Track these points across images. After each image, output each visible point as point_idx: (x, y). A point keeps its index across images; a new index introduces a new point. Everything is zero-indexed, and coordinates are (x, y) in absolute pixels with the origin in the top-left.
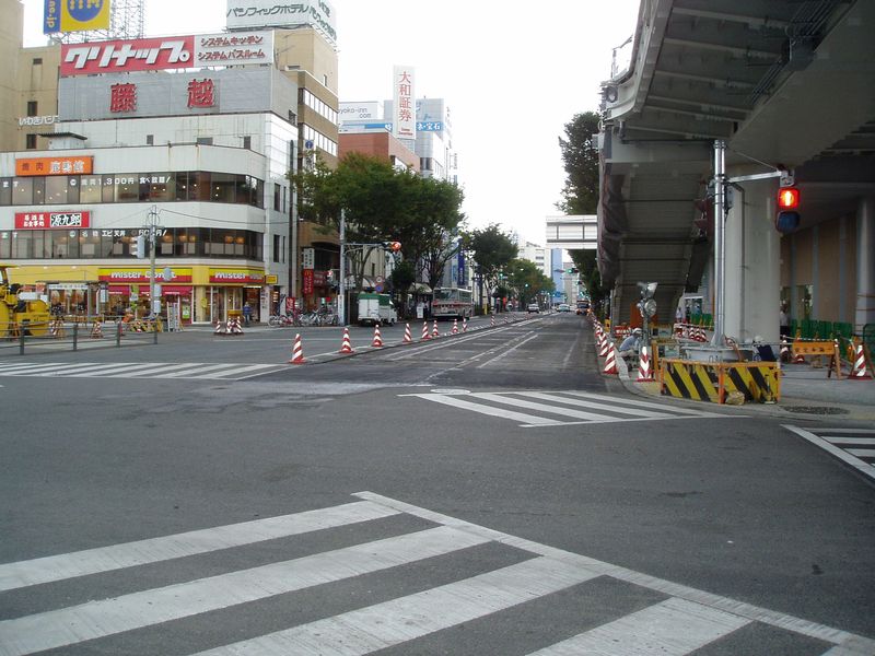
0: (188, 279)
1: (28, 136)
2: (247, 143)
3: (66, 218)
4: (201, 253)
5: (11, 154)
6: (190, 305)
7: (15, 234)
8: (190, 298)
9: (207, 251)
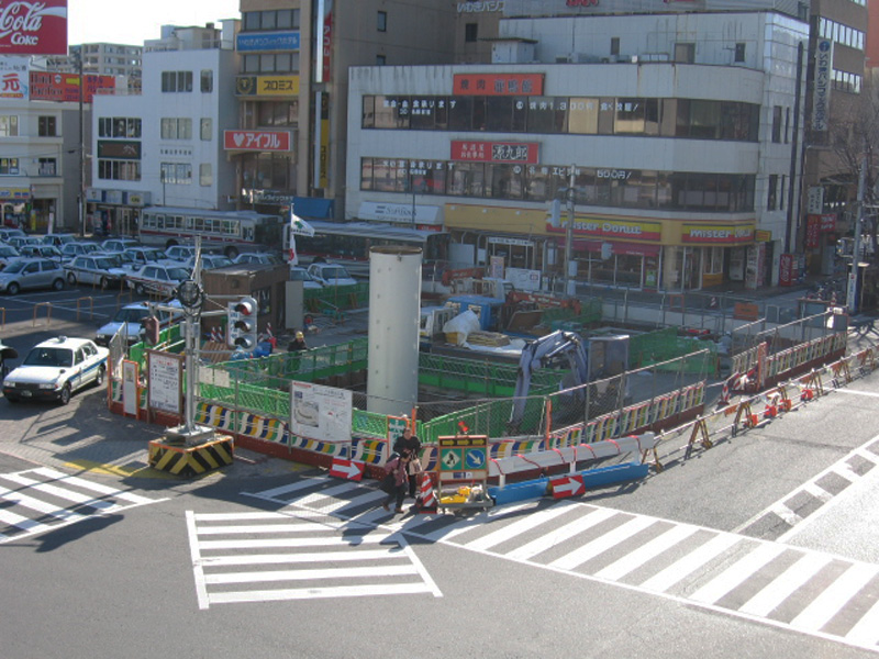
0: (657, 236)
1: (468, 26)
2: (740, 53)
3: (510, 151)
4: (673, 205)
5: (448, 68)
6: (655, 268)
7: (451, 165)
8: (656, 260)
9: (681, 202)
